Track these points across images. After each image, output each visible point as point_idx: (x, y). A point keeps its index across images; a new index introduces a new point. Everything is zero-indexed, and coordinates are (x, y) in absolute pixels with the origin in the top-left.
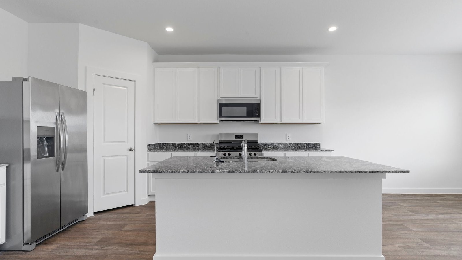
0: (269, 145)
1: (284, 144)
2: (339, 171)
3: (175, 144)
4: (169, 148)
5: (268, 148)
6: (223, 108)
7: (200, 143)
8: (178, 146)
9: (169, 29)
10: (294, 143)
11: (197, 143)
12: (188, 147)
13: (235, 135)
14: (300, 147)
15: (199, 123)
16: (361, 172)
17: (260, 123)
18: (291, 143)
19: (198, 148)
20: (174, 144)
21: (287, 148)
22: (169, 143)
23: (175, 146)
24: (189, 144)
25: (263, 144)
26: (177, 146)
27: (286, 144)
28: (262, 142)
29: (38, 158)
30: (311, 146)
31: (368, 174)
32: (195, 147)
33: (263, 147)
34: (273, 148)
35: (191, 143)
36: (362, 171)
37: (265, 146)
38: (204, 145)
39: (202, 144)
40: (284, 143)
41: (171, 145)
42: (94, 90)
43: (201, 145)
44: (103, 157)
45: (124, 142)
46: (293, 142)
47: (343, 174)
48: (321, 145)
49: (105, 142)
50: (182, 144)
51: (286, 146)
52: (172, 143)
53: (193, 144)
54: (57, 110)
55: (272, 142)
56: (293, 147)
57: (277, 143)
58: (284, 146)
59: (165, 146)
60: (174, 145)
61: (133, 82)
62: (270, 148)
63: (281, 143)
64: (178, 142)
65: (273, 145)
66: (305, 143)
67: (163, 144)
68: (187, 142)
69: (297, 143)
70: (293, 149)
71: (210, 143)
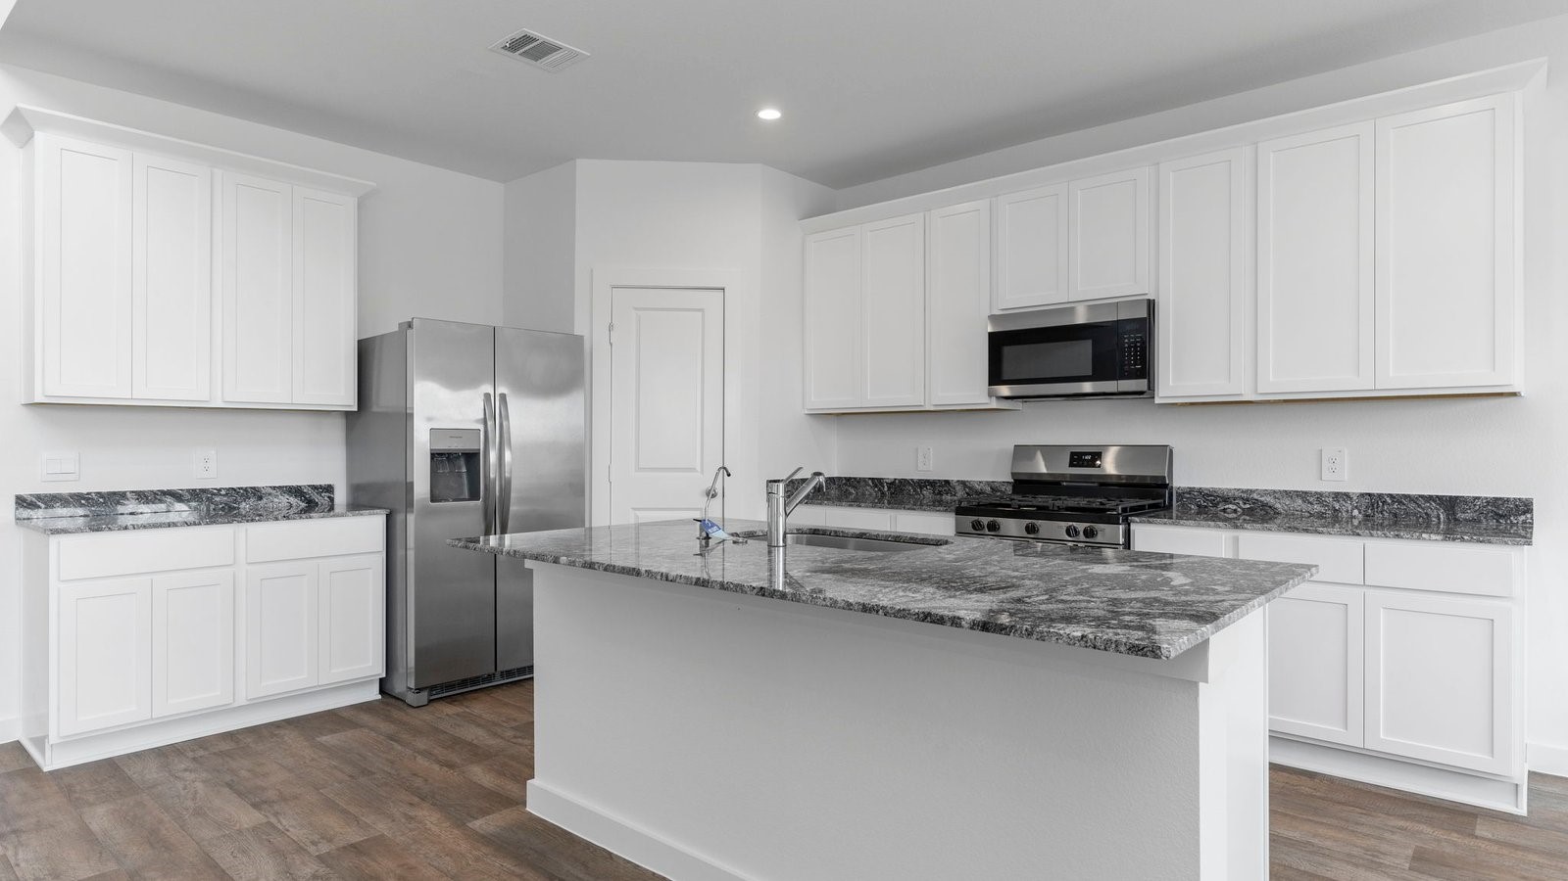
0: (1226, 500)
1: (1304, 495)
2: (859, 604)
3: (879, 480)
4: (864, 494)
5: (1224, 510)
6: (1008, 351)
7: (956, 479)
8: (889, 488)
9: (770, 114)
10: (1362, 495)
11: (947, 482)
12: (917, 494)
13: (1072, 454)
14: (1395, 515)
15: (932, 409)
16: (940, 620)
17: (1157, 401)
18: (1347, 495)
19: (949, 497)
20: (877, 482)
21: (1321, 516)
22: (864, 479)
23: (880, 490)
24: (922, 484)
25: (1200, 491)
26: (886, 489)
27: (1319, 496)
28: (1197, 486)
29: (432, 501)
30: (1469, 515)
31: (966, 632)
32: (940, 493)
33: (1199, 506)
34: (1250, 512)
35: (928, 481)
36: (942, 617)
37: (1211, 501)
38: (970, 488)
39: (963, 483)
40: (1306, 493)
41: (869, 485)
42: (611, 327)
43: (958, 488)
44: (634, 509)
45: (693, 470)
46: (1355, 488)
47: (873, 615)
48: (1535, 508)
49: (639, 469)
50: (901, 481)
51: (1317, 508)
52: (872, 479)
53: (932, 483)
54: (488, 388)
55: (1244, 487)
56: (1356, 512)
57: (1266, 493)
58: (1305, 507)
59: (854, 487)
60: (876, 486)
61: (721, 293)
62: (1235, 511)
63: (1287, 493)
64: (890, 474)
65: (1246, 500)
66: (1430, 498)
67: (848, 479)
68: (916, 477)
69: (1380, 496)
70: (1356, 522)
71: (988, 483)
